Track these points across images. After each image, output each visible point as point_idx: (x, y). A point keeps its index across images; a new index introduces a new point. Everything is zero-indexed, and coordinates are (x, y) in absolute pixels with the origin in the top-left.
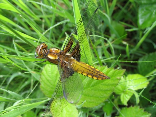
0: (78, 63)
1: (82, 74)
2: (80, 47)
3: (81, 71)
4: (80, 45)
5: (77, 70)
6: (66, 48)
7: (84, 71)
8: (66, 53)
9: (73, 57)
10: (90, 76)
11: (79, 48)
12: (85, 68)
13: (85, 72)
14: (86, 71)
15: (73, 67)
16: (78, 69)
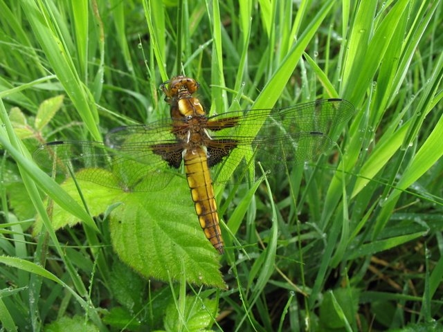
0: (205, 164)
1: (192, 189)
2: (235, 149)
3: (195, 183)
4: (238, 146)
5: (191, 172)
6: (215, 122)
7: (199, 189)
8: (208, 127)
9: (209, 150)
10: (199, 210)
11: (232, 149)
12: (206, 185)
13: (197, 191)
14: (203, 192)
15: (190, 160)
16: (194, 173)
